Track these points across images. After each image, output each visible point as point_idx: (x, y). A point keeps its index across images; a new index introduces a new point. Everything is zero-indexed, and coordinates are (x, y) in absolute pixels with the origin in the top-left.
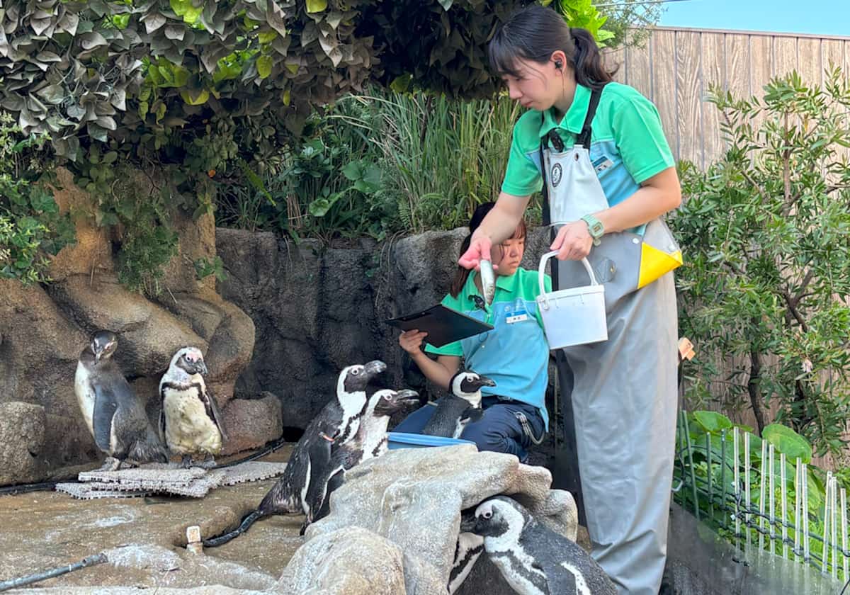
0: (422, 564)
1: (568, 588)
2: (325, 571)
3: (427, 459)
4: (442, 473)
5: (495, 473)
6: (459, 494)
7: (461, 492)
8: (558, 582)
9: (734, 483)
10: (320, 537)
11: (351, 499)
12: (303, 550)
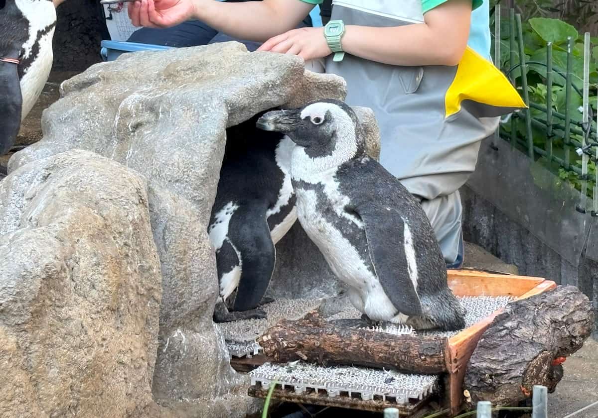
0: (174, 199)
1: (393, 239)
2: (41, 206)
3: (178, 62)
4: (198, 80)
5: (272, 79)
6: (224, 105)
7: (226, 102)
8: (380, 230)
9: (581, 109)
10: (32, 164)
11: (72, 118)
12: (8, 182)
